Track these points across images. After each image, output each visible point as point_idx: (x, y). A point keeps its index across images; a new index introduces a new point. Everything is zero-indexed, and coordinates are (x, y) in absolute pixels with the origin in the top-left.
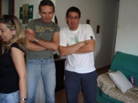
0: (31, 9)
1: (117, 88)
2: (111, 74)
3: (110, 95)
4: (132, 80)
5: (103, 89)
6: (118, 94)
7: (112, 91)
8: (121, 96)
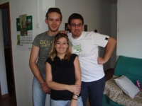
0: (30, 20)
1: (125, 94)
2: (116, 80)
3: (119, 102)
4: (138, 84)
5: (110, 97)
6: (126, 101)
7: (119, 98)
8: (130, 102)
